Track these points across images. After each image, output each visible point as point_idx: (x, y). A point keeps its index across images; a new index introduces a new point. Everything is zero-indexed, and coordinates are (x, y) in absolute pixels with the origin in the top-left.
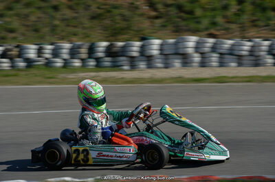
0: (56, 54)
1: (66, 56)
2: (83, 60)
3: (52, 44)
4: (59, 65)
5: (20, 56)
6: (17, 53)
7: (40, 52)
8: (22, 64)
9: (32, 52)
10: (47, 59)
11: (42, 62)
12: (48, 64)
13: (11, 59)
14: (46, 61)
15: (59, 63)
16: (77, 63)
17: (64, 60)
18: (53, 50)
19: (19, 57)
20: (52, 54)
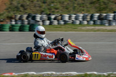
0: (76, 18)
1: (81, 20)
2: (88, 21)
3: (75, 14)
6: (60, 18)
7: (70, 18)
8: (62, 23)
9: (66, 18)
10: (73, 21)
12: (73, 23)
13: (58, 21)
14: (72, 21)
15: (78, 22)
16: (85, 23)
17: (80, 21)
18: (75, 17)
19: (61, 20)
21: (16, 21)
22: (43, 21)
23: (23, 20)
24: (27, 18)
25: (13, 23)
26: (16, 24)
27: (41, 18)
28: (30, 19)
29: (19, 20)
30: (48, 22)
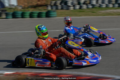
1: (107, 3)
2: (113, 4)
4: (104, 6)
5: (90, 3)
6: (89, 2)
7: (97, 2)
8: (90, 7)
9: (94, 2)
10: (100, 4)
11: (98, 5)
13: (87, 5)
14: (99, 5)
16: (111, 6)
17: (106, 4)
20: (102, 2)
21: (52, 6)
22: (74, 6)
23: (57, 5)
24: (61, 4)
25: (49, 8)
26: (52, 9)
27: (72, 3)
28: (63, 4)
29: (54, 5)
30: (78, 7)
